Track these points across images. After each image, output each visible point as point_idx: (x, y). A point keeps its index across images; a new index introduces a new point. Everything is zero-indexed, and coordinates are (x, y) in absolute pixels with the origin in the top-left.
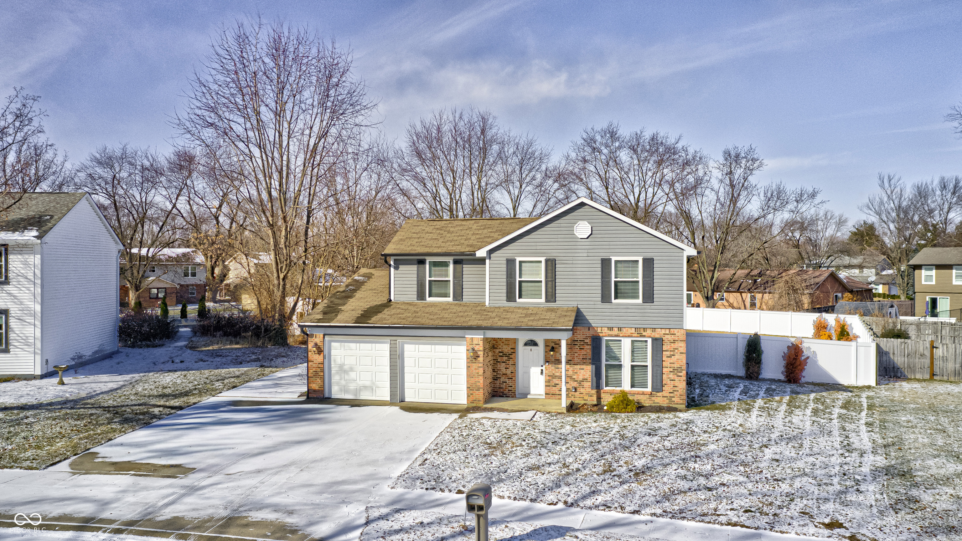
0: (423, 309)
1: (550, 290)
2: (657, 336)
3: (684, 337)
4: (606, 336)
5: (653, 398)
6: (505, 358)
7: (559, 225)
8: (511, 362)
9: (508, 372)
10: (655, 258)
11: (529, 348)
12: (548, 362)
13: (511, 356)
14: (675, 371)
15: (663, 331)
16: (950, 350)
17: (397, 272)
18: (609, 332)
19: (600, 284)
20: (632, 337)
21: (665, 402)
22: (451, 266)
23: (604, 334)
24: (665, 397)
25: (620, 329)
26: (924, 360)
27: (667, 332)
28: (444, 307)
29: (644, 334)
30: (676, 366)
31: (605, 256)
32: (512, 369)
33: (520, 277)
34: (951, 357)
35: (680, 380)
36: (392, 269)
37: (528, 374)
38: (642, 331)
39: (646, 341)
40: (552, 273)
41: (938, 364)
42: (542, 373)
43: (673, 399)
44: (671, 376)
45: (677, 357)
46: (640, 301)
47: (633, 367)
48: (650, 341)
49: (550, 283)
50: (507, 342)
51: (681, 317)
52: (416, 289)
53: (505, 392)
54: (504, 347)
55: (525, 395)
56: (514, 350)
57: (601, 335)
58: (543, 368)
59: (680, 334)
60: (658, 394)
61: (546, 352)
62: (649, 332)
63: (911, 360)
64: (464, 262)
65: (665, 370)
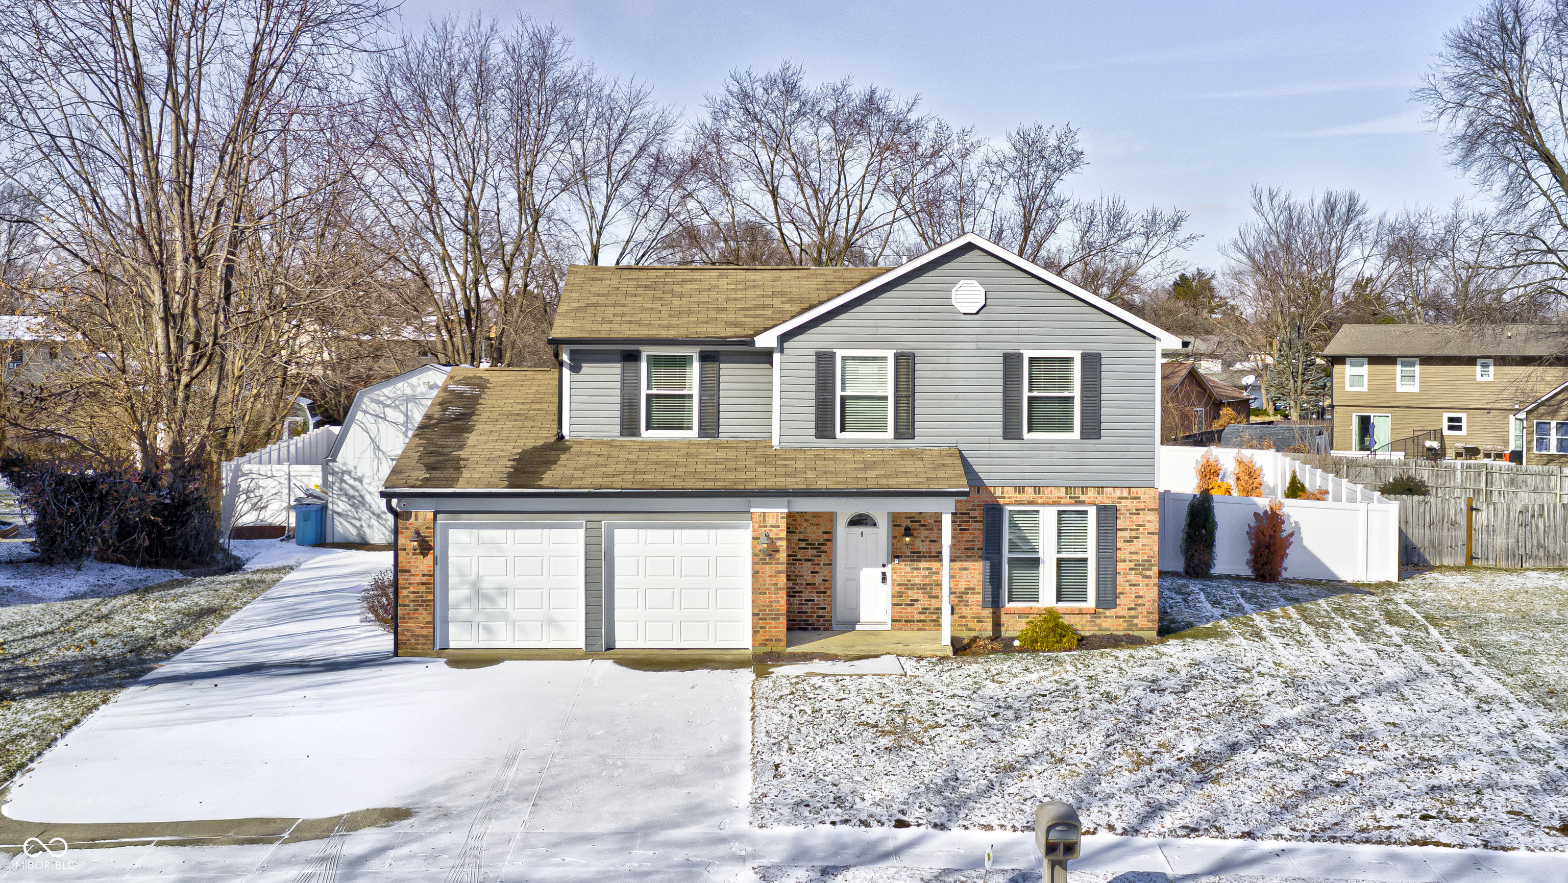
0: (644, 455)
1: (903, 415)
2: (1107, 502)
3: (1155, 504)
4: (1010, 504)
5: (1098, 621)
6: (811, 552)
7: (922, 287)
8: (823, 559)
9: (818, 580)
10: (1103, 353)
11: (858, 530)
12: (897, 557)
13: (823, 548)
14: (1140, 567)
15: (1118, 493)
16: (1500, 514)
17: (576, 377)
18: (1017, 495)
19: (1001, 403)
20: (1059, 504)
21: (1121, 628)
22: (696, 365)
23: (1007, 500)
24: (1120, 617)
25: (1037, 489)
26: (1457, 533)
27: (1125, 494)
28: (688, 451)
29: (1083, 498)
30: (1140, 557)
31: (1010, 348)
32: (826, 573)
33: (843, 389)
34: (1501, 524)
35: (1147, 585)
36: (566, 372)
37: (856, 581)
38: (1078, 493)
39: (1085, 512)
40: (908, 383)
41: (1479, 538)
42: (884, 579)
43: (1135, 621)
44: (1132, 577)
45: (1143, 540)
46: (1076, 434)
47: (1059, 561)
48: (1092, 512)
49: (904, 401)
50: (815, 520)
51: (1150, 465)
52: (618, 414)
53: (811, 621)
54: (809, 529)
55: (850, 625)
56: (829, 536)
57: (1001, 501)
58: (888, 570)
59: (1149, 498)
60: (1108, 613)
61: (894, 537)
62: (1091, 494)
63: (1436, 534)
64: (721, 358)
65: (1120, 566)
